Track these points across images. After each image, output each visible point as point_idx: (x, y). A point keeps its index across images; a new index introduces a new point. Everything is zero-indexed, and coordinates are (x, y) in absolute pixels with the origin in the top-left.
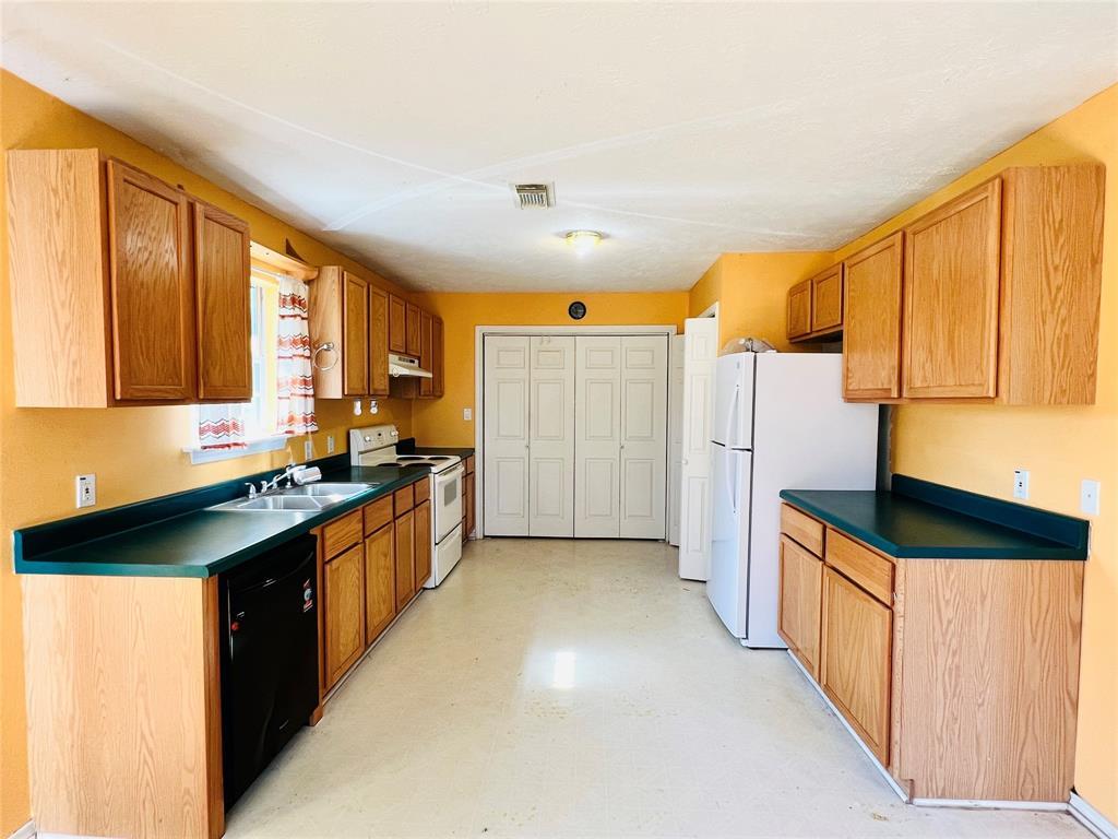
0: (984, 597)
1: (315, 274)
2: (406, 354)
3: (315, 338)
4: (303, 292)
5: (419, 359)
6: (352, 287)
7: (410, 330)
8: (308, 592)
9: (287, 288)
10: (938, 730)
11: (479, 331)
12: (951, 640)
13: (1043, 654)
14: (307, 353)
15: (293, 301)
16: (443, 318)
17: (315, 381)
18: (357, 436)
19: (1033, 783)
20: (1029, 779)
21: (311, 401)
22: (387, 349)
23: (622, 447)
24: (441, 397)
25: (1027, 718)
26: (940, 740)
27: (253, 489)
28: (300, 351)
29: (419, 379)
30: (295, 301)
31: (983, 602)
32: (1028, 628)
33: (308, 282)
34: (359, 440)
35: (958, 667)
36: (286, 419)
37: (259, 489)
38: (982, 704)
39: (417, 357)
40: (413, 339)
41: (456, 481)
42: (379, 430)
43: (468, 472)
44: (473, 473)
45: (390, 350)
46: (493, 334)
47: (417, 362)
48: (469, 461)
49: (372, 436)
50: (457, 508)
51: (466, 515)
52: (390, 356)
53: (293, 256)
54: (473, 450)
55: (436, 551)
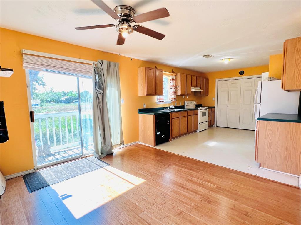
0: (278, 129)
1: (176, 74)
2: (196, 86)
3: (176, 85)
4: (174, 78)
5: (201, 87)
6: (182, 76)
7: (198, 81)
8: (168, 121)
9: (171, 77)
10: (266, 155)
11: (217, 80)
12: (270, 137)
13: (294, 143)
14: (175, 88)
15: (172, 80)
16: (209, 78)
17: (176, 93)
18: (186, 102)
19: (290, 170)
20: (289, 169)
21: (175, 96)
22: (191, 86)
24: (208, 95)
25: (289, 156)
26: (267, 157)
27: (165, 109)
28: (173, 88)
29: (200, 91)
30: (173, 79)
31: (278, 131)
32: (289, 136)
33: (175, 76)
34: (186, 103)
35: (271, 143)
36: (171, 98)
37: (166, 109)
38: (277, 151)
39: (200, 87)
40: (198, 83)
41: (206, 112)
42: (191, 102)
43: (212, 111)
44: (214, 112)
45: (192, 86)
46: (220, 81)
47: (200, 88)
48: (212, 109)
49: (189, 103)
50: (206, 118)
51: (211, 121)
52: (192, 87)
53: (173, 72)
54: (215, 107)
55: (199, 125)
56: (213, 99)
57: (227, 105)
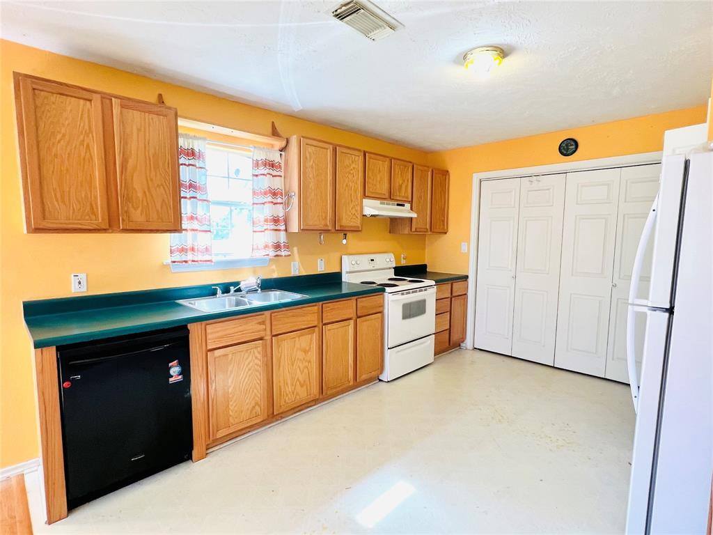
1: (284, 143)
2: (391, 198)
3: (287, 189)
5: (411, 202)
6: (311, 149)
7: (398, 181)
9: (256, 154)
11: (476, 178)
14: (279, 201)
15: (266, 164)
16: (448, 169)
17: (282, 221)
21: (282, 234)
22: (360, 194)
23: (615, 286)
24: (446, 233)
28: (272, 199)
33: (282, 150)
36: (259, 245)
37: (226, 292)
39: (408, 202)
40: (400, 186)
41: (424, 301)
42: (372, 256)
43: (454, 295)
44: (464, 295)
45: (365, 196)
46: (488, 179)
47: (408, 206)
48: (458, 286)
49: (363, 261)
50: (427, 323)
51: (450, 329)
52: (366, 201)
53: (275, 133)
54: (467, 277)
55: (388, 353)
56: (464, 248)
57: (513, 274)
